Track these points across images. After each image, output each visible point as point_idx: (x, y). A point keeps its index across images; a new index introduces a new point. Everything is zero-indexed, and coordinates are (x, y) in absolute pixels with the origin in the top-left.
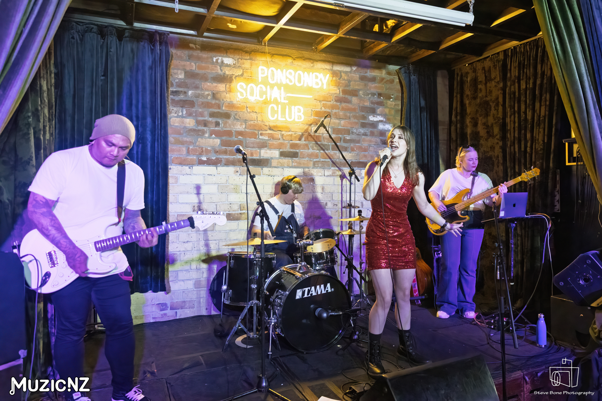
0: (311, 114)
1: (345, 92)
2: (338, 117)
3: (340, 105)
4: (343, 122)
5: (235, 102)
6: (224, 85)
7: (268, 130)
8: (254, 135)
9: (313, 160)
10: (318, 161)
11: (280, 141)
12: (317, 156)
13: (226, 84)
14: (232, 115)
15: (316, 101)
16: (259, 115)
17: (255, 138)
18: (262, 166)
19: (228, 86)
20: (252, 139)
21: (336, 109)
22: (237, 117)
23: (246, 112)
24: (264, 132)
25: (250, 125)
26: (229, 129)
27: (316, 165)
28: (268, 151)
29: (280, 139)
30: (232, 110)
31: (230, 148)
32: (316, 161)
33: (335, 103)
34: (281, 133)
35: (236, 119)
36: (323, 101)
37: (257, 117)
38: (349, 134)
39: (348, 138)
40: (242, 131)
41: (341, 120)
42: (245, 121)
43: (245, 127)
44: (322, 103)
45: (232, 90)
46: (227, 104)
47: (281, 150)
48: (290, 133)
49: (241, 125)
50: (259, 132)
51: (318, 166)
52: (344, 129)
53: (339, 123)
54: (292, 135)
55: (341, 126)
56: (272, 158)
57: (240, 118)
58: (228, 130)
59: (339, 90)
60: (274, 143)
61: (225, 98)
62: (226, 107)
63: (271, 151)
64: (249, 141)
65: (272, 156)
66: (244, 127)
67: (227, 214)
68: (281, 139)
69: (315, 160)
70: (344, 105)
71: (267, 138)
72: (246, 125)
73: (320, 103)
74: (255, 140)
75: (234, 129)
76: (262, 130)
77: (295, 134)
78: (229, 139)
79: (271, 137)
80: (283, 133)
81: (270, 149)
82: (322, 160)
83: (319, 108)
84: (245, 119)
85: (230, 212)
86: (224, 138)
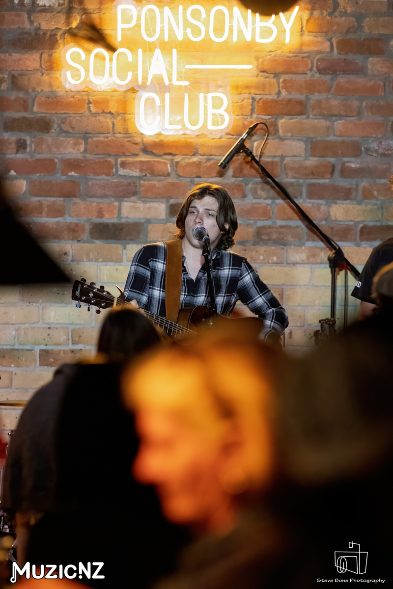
0: (252, 110)
1: (345, 45)
2: (326, 113)
3: (332, 79)
4: (339, 124)
5: (61, 92)
6: (36, 56)
7: (141, 153)
8: (107, 168)
9: (256, 223)
10: (270, 227)
11: (170, 180)
12: (266, 214)
13: (41, 51)
14: (54, 122)
15: (265, 74)
16: (119, 118)
17: (108, 174)
18: (125, 239)
19: (45, 56)
20: (100, 177)
21: (319, 92)
22: (66, 127)
23: (87, 113)
24: (130, 159)
25: (98, 145)
26: (47, 156)
27: (263, 237)
28: (140, 205)
29: (169, 175)
30: (54, 112)
31: (48, 199)
32: (264, 227)
33: (317, 76)
34: (172, 160)
35: (64, 132)
36: (283, 73)
37: (113, 124)
38: (356, 156)
39: (353, 166)
40: (78, 159)
41: (334, 118)
42: (86, 136)
43: (86, 150)
44: (281, 80)
45: (55, 65)
46: (43, 99)
47: (172, 201)
48: (195, 159)
49: (76, 144)
50: (119, 160)
51: (269, 240)
52: (343, 142)
53: (328, 128)
54: (200, 162)
55: (334, 135)
56: (149, 221)
57: (73, 128)
58: (46, 159)
59: (328, 44)
60: (155, 185)
61: (39, 83)
62: (41, 104)
63: (148, 205)
64: (94, 182)
65: (148, 217)
66: (82, 149)
67: (41, 350)
68: (173, 174)
69: (260, 224)
70: (342, 79)
71: (136, 173)
72: (86, 144)
73: (274, 81)
74: (108, 178)
75: (60, 156)
76: (124, 155)
77: (208, 160)
78: (46, 178)
79: (146, 170)
80: (177, 159)
81: (145, 199)
82: (280, 223)
83: (273, 93)
84: (84, 131)
85: (49, 348)
86: (36, 177)
